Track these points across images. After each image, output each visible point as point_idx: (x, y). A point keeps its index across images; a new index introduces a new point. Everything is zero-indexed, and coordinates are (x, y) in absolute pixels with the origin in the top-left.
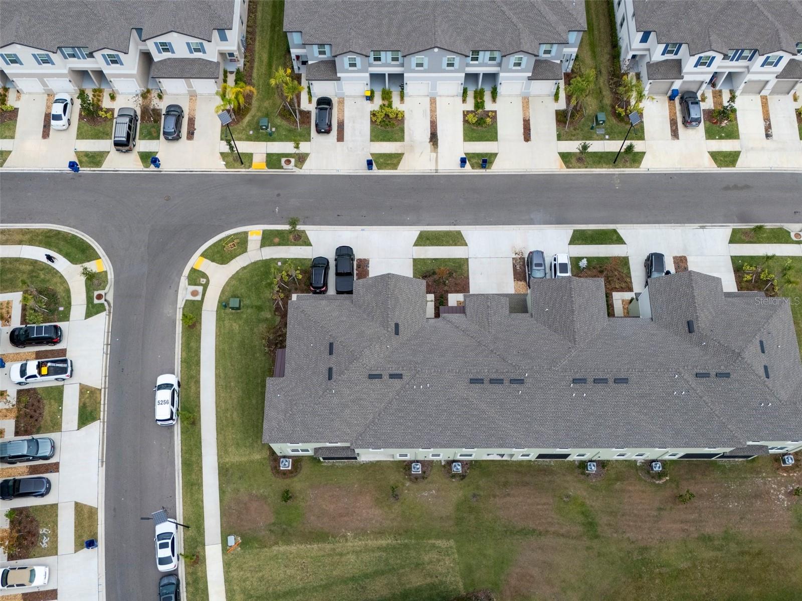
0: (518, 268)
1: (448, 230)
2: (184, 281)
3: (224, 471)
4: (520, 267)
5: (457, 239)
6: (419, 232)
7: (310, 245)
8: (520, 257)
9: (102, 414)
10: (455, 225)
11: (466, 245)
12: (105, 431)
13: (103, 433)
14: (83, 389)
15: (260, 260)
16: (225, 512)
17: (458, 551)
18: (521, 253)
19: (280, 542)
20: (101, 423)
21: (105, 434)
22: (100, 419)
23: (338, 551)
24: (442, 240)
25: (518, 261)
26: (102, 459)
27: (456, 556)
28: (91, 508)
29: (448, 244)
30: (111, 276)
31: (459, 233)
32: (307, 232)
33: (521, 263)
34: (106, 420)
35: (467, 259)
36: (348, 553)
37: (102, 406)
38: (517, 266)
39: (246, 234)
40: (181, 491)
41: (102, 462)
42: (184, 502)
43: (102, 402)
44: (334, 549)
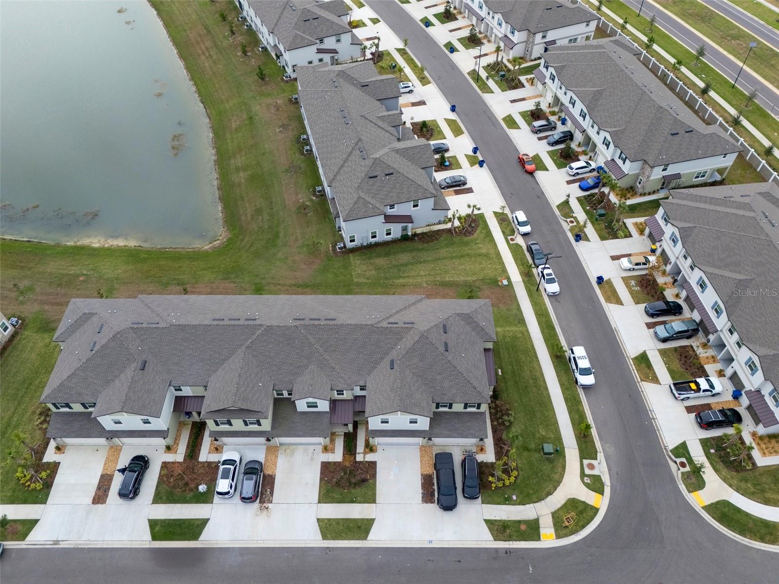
0: (269, 490)
1: (336, 541)
2: (606, 479)
3: (522, 321)
4: (266, 491)
5: (329, 528)
6: (368, 538)
7: (486, 521)
8: (264, 505)
9: (632, 363)
10: (328, 548)
11: (318, 520)
12: (623, 351)
13: (624, 349)
14: (655, 380)
15: (535, 502)
16: (514, 298)
17: (352, 276)
18: (262, 508)
19: (472, 282)
20: (629, 356)
21: (622, 349)
22: (632, 359)
23: (432, 277)
24: (343, 526)
25: (267, 498)
26: (617, 332)
27: (353, 273)
28: (610, 302)
29: (338, 521)
30: (682, 487)
31: (325, 537)
32: (492, 539)
33: (264, 496)
34: (627, 358)
35: (319, 502)
36: (425, 275)
37: (634, 368)
38: (269, 493)
39: (558, 536)
40: (550, 312)
41: (616, 330)
42: (545, 304)
43: (636, 371)
44: (435, 277)
